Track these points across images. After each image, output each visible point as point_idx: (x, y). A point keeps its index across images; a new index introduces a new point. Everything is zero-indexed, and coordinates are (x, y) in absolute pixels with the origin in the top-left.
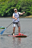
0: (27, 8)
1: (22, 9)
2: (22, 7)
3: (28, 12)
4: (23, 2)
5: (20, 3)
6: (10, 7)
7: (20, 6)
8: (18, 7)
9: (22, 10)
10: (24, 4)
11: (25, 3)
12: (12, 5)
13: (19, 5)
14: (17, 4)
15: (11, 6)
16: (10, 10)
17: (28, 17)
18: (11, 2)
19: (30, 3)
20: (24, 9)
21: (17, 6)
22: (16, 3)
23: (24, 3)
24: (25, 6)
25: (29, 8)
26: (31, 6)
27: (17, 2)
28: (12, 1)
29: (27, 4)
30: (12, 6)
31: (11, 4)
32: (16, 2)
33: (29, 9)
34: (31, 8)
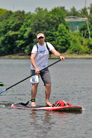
2: (36, 32)
4: (37, 20)
5: (29, 21)
6: (5, 32)
7: (30, 28)
8: (26, 30)
9: (34, 40)
10: (39, 24)
11: (43, 21)
12: (10, 26)
13: (27, 26)
14: (22, 24)
15: (7, 29)
16: (5, 40)
18: (7, 18)
19: (54, 21)
21: (22, 28)
22: (21, 21)
23: (40, 21)
24: (44, 28)
26: (56, 30)
27: (23, 19)
28: (11, 17)
29: (46, 23)
30: (9, 29)
31: (8, 23)
32: (19, 19)
34: (57, 33)
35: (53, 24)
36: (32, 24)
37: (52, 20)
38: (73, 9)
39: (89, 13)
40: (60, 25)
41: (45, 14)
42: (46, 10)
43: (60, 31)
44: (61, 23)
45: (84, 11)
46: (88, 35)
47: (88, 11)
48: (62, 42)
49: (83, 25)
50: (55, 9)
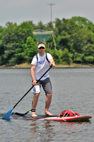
0: (17, 47)
1: (7, 49)
2: (6, 44)
3: (19, 54)
9: (5, 52)
10: (9, 37)
11: (13, 34)
17: (19, 66)
19: (24, 34)
20: (11, 48)
23: (10, 34)
24: (13, 40)
25: (22, 45)
26: (25, 42)
29: (16, 36)
33: (21, 47)
34: (26, 45)
35: (22, 37)
36: (3, 37)
37: (20, 33)
38: (40, 24)
39: (54, 27)
40: (28, 38)
41: (15, 28)
42: (15, 24)
43: (28, 44)
44: (29, 35)
45: (50, 25)
46: (54, 46)
47: (54, 25)
48: (31, 53)
49: (49, 37)
50: (24, 23)
